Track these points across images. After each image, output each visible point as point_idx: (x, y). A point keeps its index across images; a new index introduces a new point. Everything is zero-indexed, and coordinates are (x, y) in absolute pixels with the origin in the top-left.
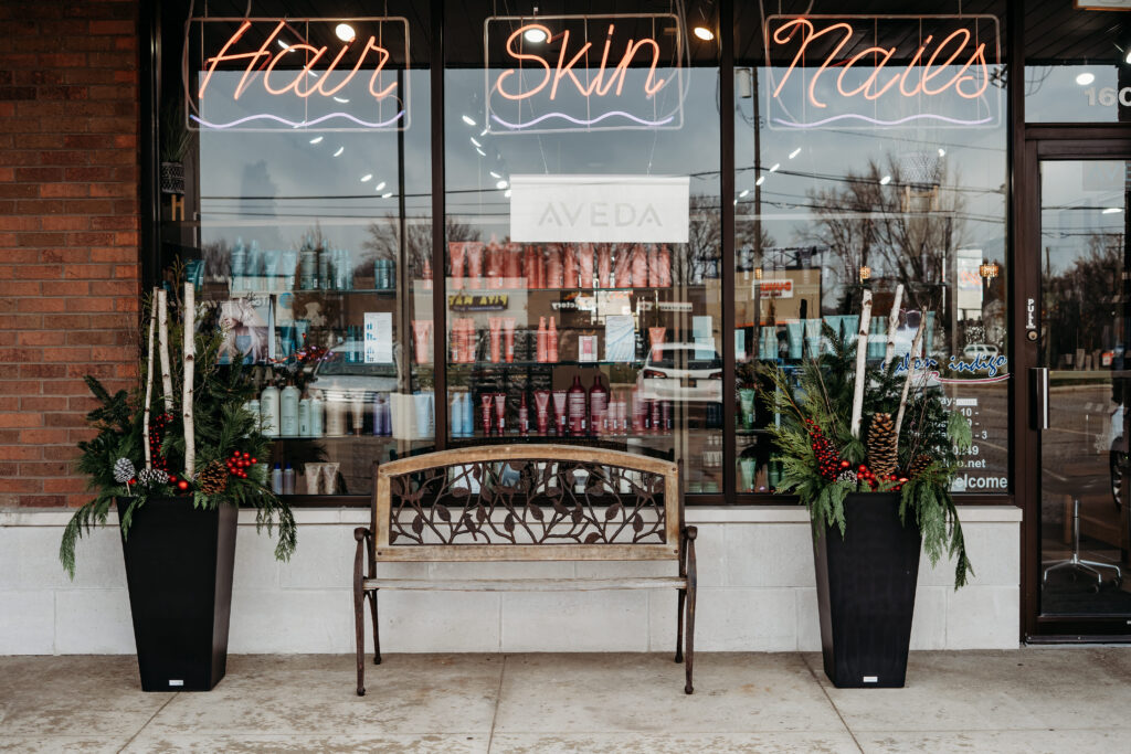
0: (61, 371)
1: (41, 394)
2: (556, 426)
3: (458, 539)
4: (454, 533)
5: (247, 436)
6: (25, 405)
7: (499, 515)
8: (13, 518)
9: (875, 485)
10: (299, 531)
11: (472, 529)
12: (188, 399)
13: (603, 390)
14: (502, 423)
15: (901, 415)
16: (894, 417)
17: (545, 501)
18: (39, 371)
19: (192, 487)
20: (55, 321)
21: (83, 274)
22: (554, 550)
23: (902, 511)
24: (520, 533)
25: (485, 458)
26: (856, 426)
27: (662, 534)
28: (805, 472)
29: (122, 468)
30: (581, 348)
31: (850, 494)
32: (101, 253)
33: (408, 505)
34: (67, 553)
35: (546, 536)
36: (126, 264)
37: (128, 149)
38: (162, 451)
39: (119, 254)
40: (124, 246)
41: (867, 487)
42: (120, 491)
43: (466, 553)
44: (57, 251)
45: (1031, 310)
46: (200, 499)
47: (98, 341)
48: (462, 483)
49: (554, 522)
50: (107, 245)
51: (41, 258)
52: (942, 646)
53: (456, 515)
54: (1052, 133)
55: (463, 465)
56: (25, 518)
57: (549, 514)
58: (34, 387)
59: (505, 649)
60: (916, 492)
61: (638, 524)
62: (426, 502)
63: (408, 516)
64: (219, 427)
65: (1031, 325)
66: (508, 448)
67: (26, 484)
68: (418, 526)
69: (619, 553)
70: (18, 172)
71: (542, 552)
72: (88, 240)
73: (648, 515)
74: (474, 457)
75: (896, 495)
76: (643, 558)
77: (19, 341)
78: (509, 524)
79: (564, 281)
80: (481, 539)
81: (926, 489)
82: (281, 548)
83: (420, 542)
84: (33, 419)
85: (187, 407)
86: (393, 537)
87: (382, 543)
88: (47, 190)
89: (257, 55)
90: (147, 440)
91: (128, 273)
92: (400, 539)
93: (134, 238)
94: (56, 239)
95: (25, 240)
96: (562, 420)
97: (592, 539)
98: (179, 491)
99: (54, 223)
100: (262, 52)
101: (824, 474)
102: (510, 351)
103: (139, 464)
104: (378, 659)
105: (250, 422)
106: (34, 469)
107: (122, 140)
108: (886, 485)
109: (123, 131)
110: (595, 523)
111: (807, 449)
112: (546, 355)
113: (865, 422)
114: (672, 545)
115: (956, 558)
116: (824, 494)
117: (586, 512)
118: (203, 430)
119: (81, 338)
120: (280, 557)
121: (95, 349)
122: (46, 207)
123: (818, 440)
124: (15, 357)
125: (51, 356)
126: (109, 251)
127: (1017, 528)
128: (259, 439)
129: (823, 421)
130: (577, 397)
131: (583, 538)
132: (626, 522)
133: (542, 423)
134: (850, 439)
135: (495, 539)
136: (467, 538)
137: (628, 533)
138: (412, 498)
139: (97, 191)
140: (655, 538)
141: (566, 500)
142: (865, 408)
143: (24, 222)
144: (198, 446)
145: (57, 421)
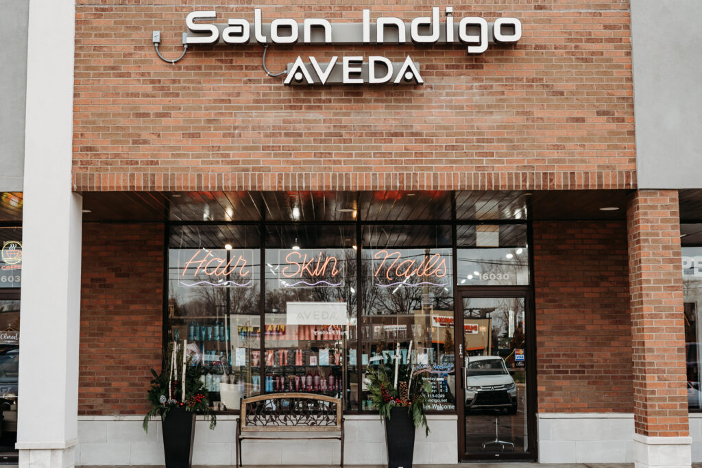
0: (135, 368)
1: (128, 375)
2: (302, 388)
3: (268, 424)
4: (267, 422)
5: (200, 389)
6: (123, 380)
7: (282, 417)
8: (118, 418)
9: (401, 404)
10: (217, 422)
11: (273, 421)
12: (184, 377)
13: (318, 375)
14: (283, 387)
15: (410, 383)
16: (408, 383)
17: (298, 413)
18: (128, 368)
19: (185, 405)
20: (134, 351)
21: (144, 335)
22: (300, 428)
23: (409, 412)
24: (289, 423)
25: (277, 397)
26: (396, 386)
27: (336, 423)
28: (379, 401)
29: (162, 399)
30: (311, 360)
31: (393, 407)
32: (150, 328)
33: (252, 414)
34: (145, 426)
35: (297, 423)
36: (158, 332)
37: (160, 294)
38: (175, 393)
39: (156, 328)
40: (157, 326)
41: (398, 405)
42: (162, 406)
43: (271, 428)
44: (135, 327)
45: (461, 348)
46: (187, 408)
47: (148, 358)
48: (270, 406)
49: (300, 419)
50: (152, 325)
51: (130, 330)
52: (432, 463)
53: (268, 417)
54: (475, 289)
55: (270, 399)
56: (122, 418)
57: (298, 417)
58: (126, 373)
59: (283, 464)
60: (413, 406)
61: (328, 420)
62: (258, 413)
63: (251, 417)
64: (193, 386)
65: (461, 353)
66: (285, 394)
67: (122, 406)
68: (255, 420)
69: (322, 429)
70: (123, 301)
71: (296, 429)
72: (146, 324)
73: (331, 417)
74: (274, 397)
75: (407, 407)
76: (329, 431)
77: (122, 357)
78: (285, 420)
79: (305, 337)
80: (276, 424)
81: (415, 405)
82: (211, 425)
83: (256, 425)
84: (125, 384)
85: (183, 380)
86: (247, 424)
87: (243, 425)
88: (133, 307)
89: (202, 262)
90: (170, 390)
91: (159, 335)
92: (249, 424)
93: (161, 323)
94: (135, 323)
95: (124, 324)
96: (304, 386)
97: (312, 424)
98: (180, 406)
99: (134, 318)
100: (204, 260)
101: (384, 401)
102: (286, 362)
103: (168, 398)
104: (241, 465)
105: (202, 384)
106: (125, 401)
107: (158, 291)
108: (404, 404)
109: (159, 288)
110: (314, 419)
111: (380, 393)
112: (299, 363)
113: (398, 384)
114: (339, 426)
115: (425, 427)
116: (384, 406)
117: (311, 416)
118: (188, 387)
119: (142, 357)
120: (211, 428)
121: (147, 360)
122: (132, 313)
123: (383, 390)
124: (120, 363)
125: (132, 363)
126: (152, 327)
127: (456, 422)
128: (205, 390)
129: (385, 385)
130: (309, 378)
131: (309, 424)
132: (323, 419)
133: (297, 387)
134: (394, 390)
135: (280, 424)
136: (271, 424)
137: (324, 423)
138: (253, 410)
139: (149, 308)
140: (333, 424)
141: (305, 413)
142: (398, 380)
143: (125, 318)
144: (186, 392)
145: (133, 385)
